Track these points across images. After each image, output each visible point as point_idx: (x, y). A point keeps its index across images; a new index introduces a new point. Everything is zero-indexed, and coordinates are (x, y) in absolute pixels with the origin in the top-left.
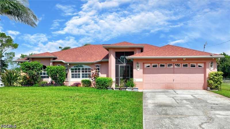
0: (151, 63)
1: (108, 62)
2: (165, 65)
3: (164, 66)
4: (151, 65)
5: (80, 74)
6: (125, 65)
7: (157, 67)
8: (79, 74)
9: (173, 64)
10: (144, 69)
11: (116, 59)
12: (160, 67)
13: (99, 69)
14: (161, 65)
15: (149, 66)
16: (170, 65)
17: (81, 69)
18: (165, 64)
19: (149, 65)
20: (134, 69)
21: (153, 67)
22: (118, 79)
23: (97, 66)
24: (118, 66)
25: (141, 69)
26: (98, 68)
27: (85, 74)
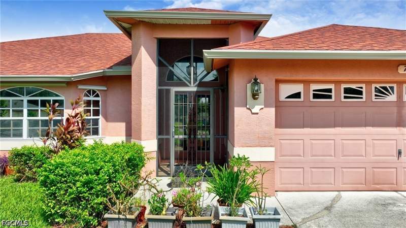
0: (306, 83)
1: (129, 78)
2: (364, 90)
3: (361, 93)
4: (307, 90)
5: (21, 121)
6: (195, 89)
7: (330, 97)
8: (19, 123)
9: (395, 86)
10: (278, 105)
11: (160, 64)
12: (345, 97)
13: (96, 103)
14: (347, 91)
15: (297, 95)
16: (385, 88)
17: (25, 103)
18: (364, 86)
19: (298, 88)
20: (239, 106)
21: (315, 96)
22: (168, 140)
23: (89, 91)
24: (168, 91)
25: (266, 106)
26: (92, 98)
27: (42, 121)
